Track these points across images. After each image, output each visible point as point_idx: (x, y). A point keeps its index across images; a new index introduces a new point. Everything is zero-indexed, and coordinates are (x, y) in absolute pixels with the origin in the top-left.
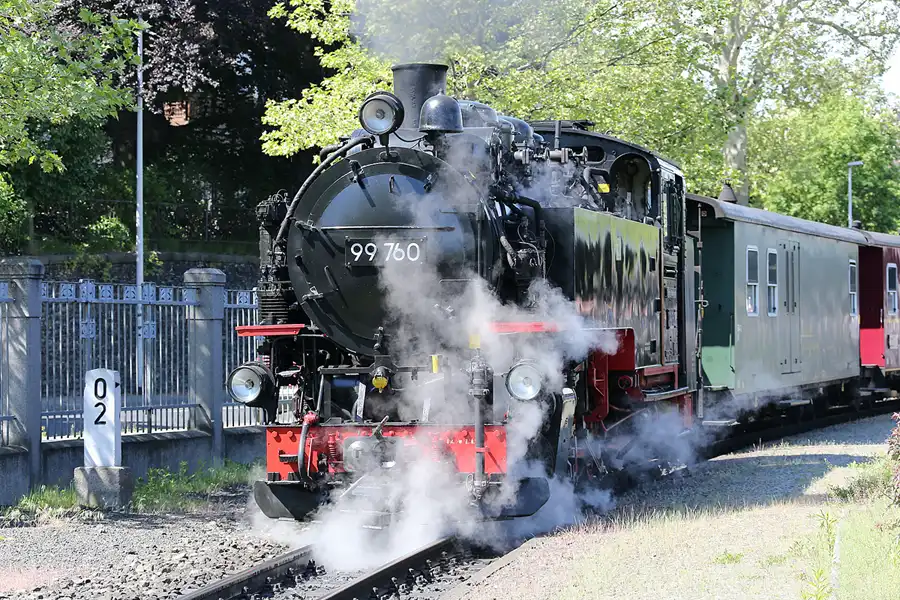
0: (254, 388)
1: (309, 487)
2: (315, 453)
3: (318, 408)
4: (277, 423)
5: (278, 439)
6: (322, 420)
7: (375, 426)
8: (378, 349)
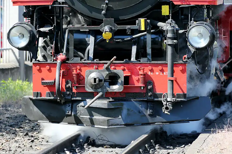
0: (24, 39)
1: (61, 101)
2: (64, 80)
3: (64, 52)
4: (39, 61)
5: (40, 71)
6: (68, 59)
7: (106, 63)
8: (104, 15)
